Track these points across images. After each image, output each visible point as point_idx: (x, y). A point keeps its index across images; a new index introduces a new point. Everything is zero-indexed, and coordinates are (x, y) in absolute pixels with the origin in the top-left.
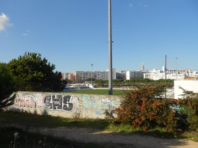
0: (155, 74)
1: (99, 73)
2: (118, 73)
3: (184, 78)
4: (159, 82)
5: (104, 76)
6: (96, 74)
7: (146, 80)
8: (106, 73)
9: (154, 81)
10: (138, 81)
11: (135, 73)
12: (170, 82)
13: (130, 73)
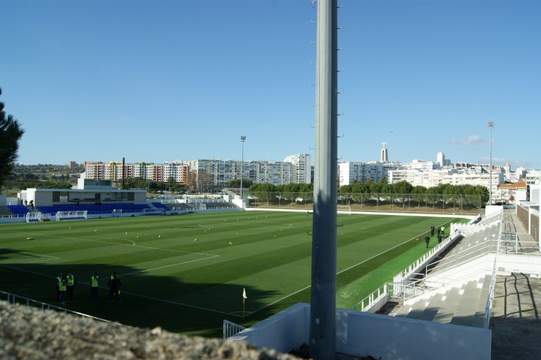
0: (421, 173)
1: (263, 165)
3: (498, 186)
4: (441, 193)
5: (276, 175)
6: (255, 170)
7: (401, 187)
8: (282, 166)
9: (424, 189)
10: (377, 188)
11: (364, 169)
12: (471, 193)
13: (350, 168)
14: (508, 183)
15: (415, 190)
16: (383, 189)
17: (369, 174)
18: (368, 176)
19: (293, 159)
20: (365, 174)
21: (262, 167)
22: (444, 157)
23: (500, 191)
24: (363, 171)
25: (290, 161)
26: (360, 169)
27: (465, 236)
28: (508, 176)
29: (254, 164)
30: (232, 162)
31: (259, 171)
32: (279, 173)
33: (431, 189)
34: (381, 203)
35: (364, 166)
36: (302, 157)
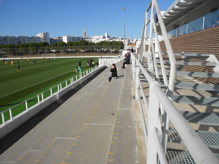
0: (98, 40)
1: (25, 38)
2: (53, 39)
3: (128, 45)
4: (101, 45)
6: (21, 40)
7: (82, 43)
8: (35, 39)
9: (94, 44)
10: (70, 44)
12: (116, 45)
14: (131, 43)
15: (89, 44)
16: (73, 44)
19: (40, 35)
22: (108, 35)
23: (128, 47)
24: (73, 40)
25: (39, 36)
27: (108, 66)
28: (131, 42)
30: (7, 37)
31: (23, 41)
33: (97, 43)
34: (73, 52)
35: (73, 38)
36: (44, 34)
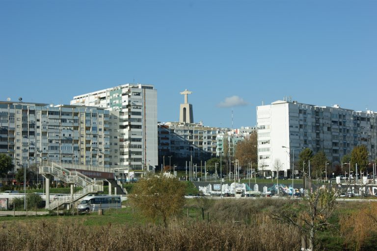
5: (69, 140)
6: (10, 126)
8: (83, 118)
11: (317, 121)
13: (291, 118)
17: (329, 136)
18: (327, 139)
20: (321, 135)
21: (31, 118)
24: (317, 127)
26: (311, 120)
29: (8, 110)
31: (20, 130)
32: (75, 135)
35: (317, 112)
